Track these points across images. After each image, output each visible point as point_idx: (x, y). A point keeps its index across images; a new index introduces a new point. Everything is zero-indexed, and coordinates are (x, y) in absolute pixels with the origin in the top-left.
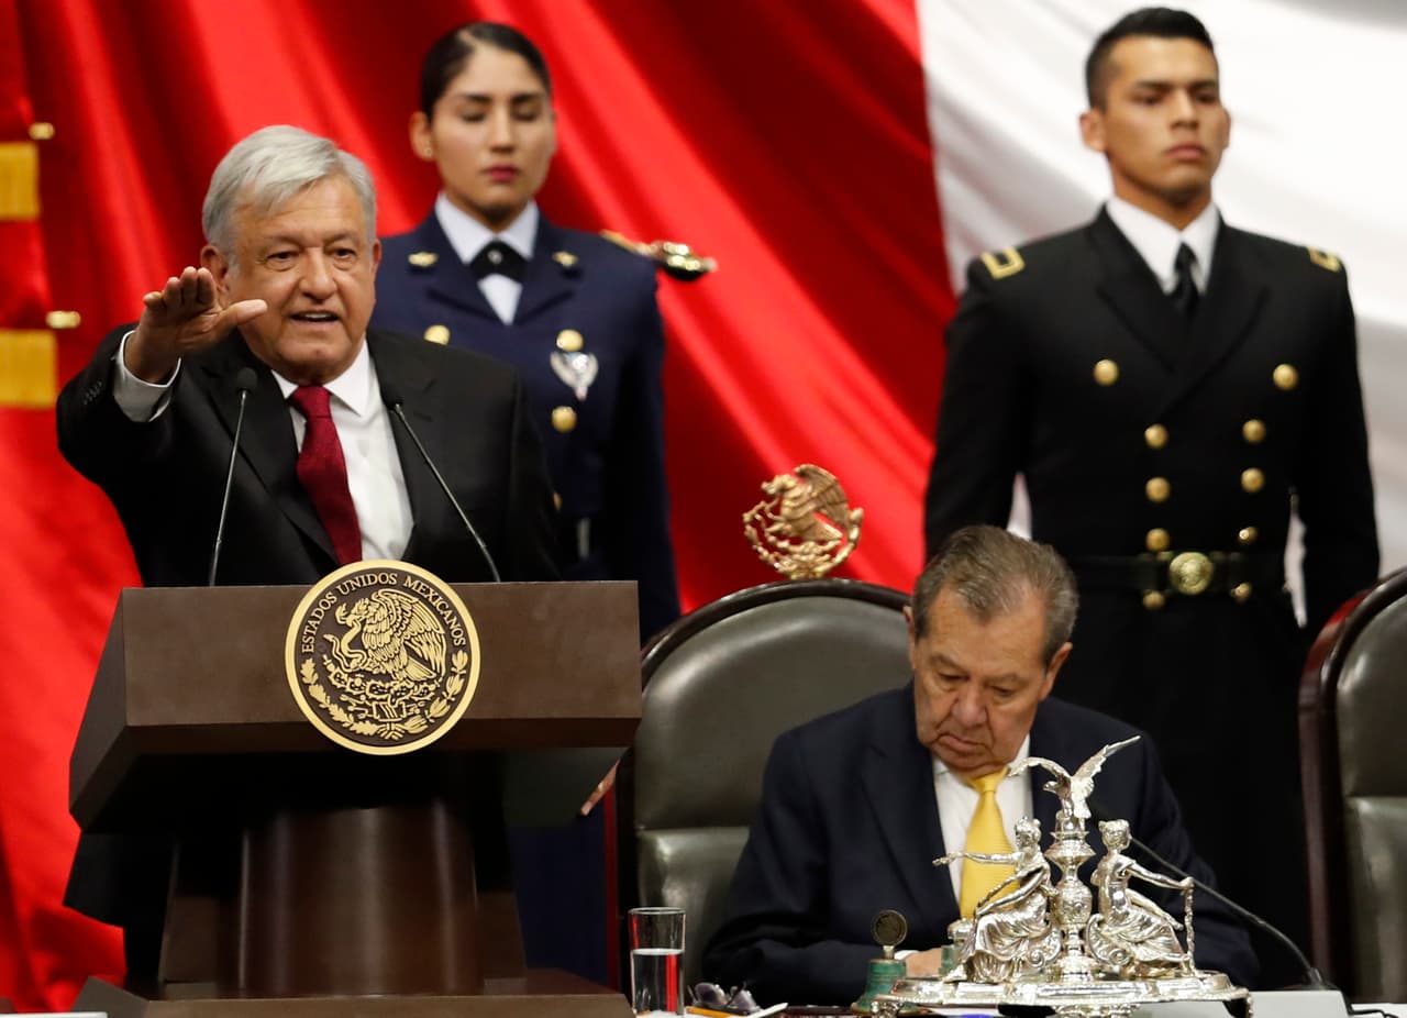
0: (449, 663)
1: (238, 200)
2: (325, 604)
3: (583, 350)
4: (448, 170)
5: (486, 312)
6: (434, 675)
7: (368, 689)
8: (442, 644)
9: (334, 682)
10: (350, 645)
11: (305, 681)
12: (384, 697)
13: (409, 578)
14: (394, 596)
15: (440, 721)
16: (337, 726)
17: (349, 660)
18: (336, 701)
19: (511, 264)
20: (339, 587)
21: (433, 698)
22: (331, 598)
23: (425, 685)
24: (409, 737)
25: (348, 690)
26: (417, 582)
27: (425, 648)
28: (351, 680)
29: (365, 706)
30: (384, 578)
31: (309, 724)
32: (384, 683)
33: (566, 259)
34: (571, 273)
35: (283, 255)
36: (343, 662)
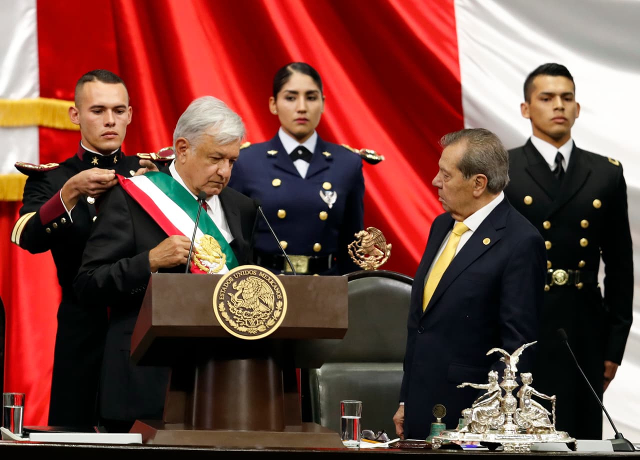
0: (275, 306)
2: (229, 281)
3: (331, 190)
6: (269, 310)
7: (244, 314)
8: (272, 298)
9: (231, 311)
10: (238, 297)
11: (220, 310)
12: (250, 317)
13: (261, 273)
14: (255, 279)
15: (271, 327)
16: (232, 328)
17: (237, 303)
18: (232, 318)
20: (234, 275)
21: (269, 319)
22: (231, 279)
23: (266, 313)
24: (259, 333)
25: (237, 314)
26: (264, 274)
27: (266, 299)
28: (238, 310)
29: (243, 321)
30: (251, 272)
32: (250, 312)
33: (327, 154)
34: (329, 160)
36: (235, 304)
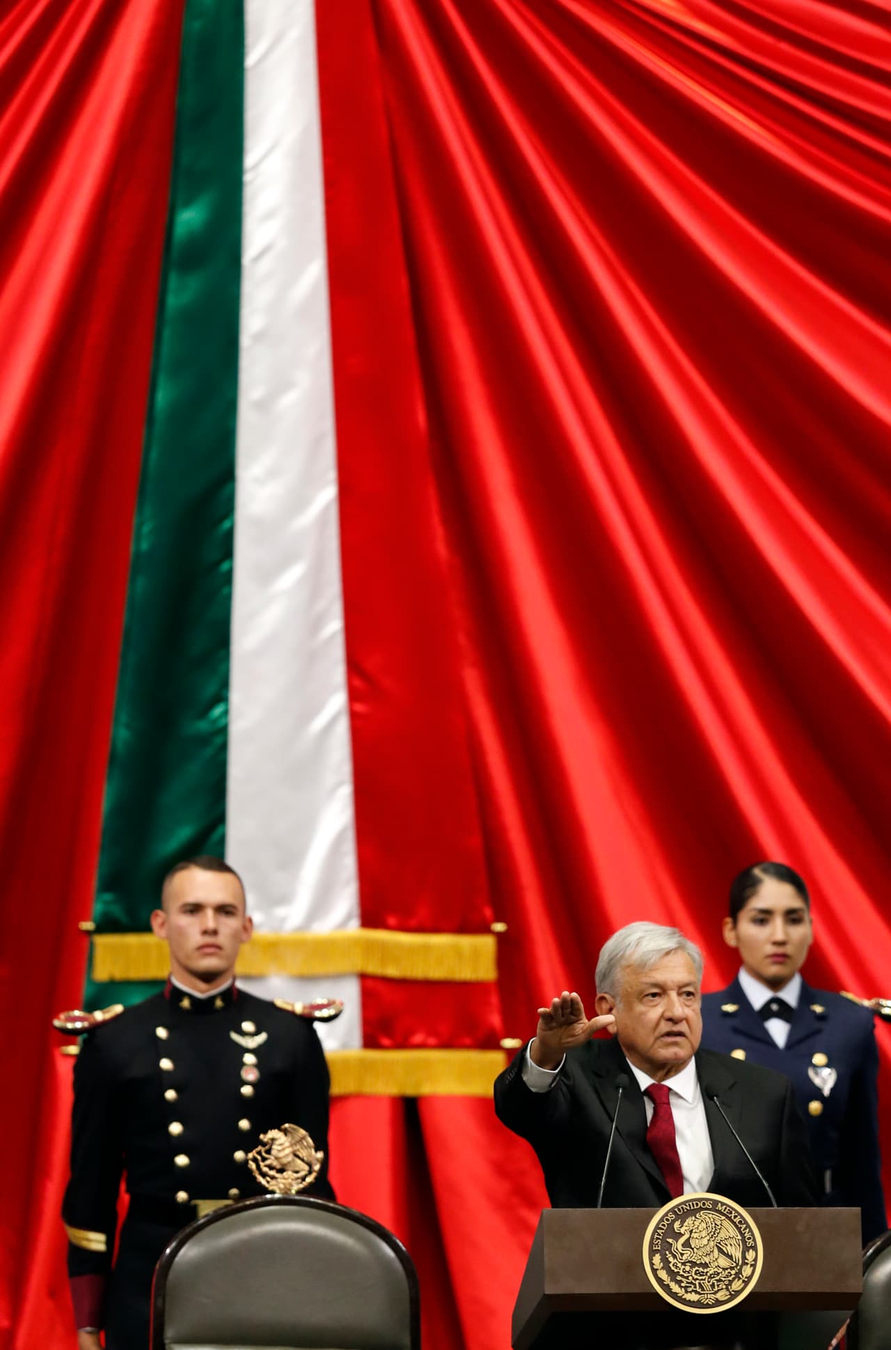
0: (744, 1258)
1: (624, 963)
2: (667, 1220)
3: (828, 1065)
4: (745, 954)
5: (768, 1041)
6: (735, 1264)
7: (693, 1274)
8: (739, 1245)
9: (673, 1268)
10: (683, 1245)
11: (655, 1267)
12: (703, 1278)
13: (720, 1204)
14: (710, 1216)
15: (738, 1293)
16: (674, 1296)
17: (682, 1254)
18: (673, 1279)
19: (784, 1011)
20: (676, 1210)
21: (734, 1279)
22: (671, 1216)
23: (729, 1270)
24: (719, 1303)
25: (681, 1273)
26: (724, 1207)
27: (729, 1247)
28: (683, 1267)
29: (692, 1283)
30: (704, 1204)
31: (657, 1294)
32: (704, 1269)
33: (818, 1009)
34: (821, 1017)
35: (654, 995)
36: (679, 1256)
